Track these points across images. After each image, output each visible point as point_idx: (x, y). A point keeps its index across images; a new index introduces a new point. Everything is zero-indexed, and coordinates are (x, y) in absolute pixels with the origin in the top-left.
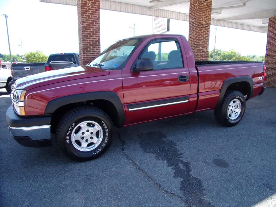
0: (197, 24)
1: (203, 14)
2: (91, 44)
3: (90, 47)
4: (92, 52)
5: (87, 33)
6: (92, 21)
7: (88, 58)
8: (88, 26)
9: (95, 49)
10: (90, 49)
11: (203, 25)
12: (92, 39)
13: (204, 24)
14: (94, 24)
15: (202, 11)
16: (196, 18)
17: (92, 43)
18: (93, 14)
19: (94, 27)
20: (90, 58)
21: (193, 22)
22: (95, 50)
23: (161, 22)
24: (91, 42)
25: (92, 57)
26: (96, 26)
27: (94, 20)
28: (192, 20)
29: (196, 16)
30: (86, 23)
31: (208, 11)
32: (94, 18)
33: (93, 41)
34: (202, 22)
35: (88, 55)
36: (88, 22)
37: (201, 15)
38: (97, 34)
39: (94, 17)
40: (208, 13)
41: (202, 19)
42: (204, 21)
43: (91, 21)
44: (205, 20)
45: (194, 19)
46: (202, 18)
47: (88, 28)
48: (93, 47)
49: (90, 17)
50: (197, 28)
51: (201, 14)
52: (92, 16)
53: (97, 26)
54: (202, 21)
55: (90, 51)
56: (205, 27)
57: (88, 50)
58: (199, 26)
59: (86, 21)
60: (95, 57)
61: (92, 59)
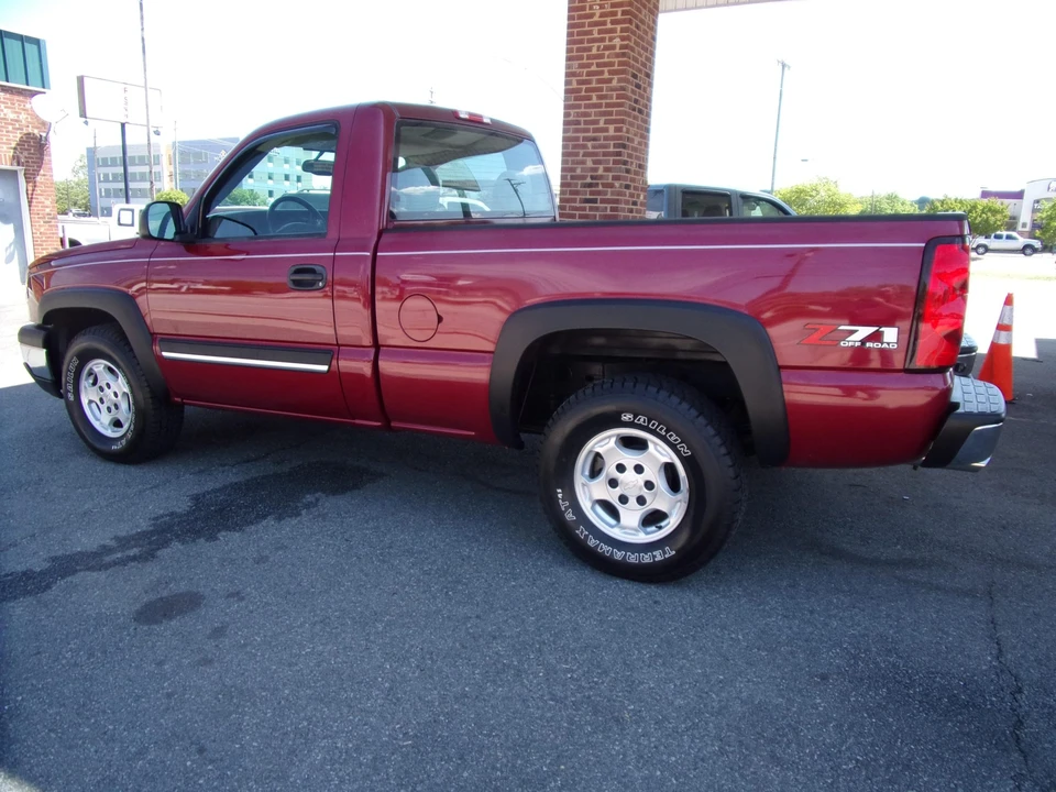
2: (591, 150)
3: (583, 163)
4: (589, 180)
5: (578, 113)
6: (598, 65)
7: (574, 201)
8: (584, 87)
9: (601, 167)
10: (583, 170)
12: (595, 130)
14: (606, 75)
17: (594, 147)
18: (602, 40)
19: (604, 86)
20: (581, 202)
22: (600, 172)
24: (589, 144)
25: (588, 197)
27: (606, 60)
30: (579, 75)
32: (607, 53)
33: (594, 139)
35: (577, 193)
36: (585, 70)
39: (606, 48)
43: (594, 68)
47: (583, 93)
48: (595, 162)
49: (594, 51)
52: (599, 48)
53: (614, 83)
55: (584, 177)
57: (579, 172)
59: (578, 71)
60: (599, 197)
61: (587, 205)
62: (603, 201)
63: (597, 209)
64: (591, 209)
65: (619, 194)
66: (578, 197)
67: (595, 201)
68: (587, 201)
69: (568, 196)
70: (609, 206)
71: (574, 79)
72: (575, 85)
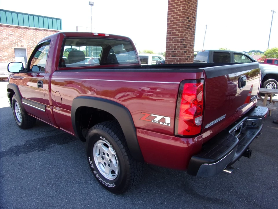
3: (172, 45)
4: (173, 50)
5: (170, 30)
7: (169, 56)
8: (172, 22)
9: (177, 46)
10: (172, 47)
12: (175, 35)
14: (178, 18)
17: (175, 40)
18: (177, 8)
20: (171, 57)
22: (176, 48)
24: (174, 39)
25: (173, 55)
27: (178, 14)
32: (179, 11)
39: (179, 10)
43: (175, 16)
47: (172, 24)
48: (175, 45)
49: (175, 11)
53: (181, 20)
55: (172, 49)
57: (171, 48)
59: (171, 17)
62: (177, 56)
63: (175, 59)
64: (174, 59)
65: (182, 54)
66: (171, 55)
67: (175, 56)
68: (173, 56)
69: (168, 55)
70: (179, 58)
71: (170, 20)
72: (170, 22)
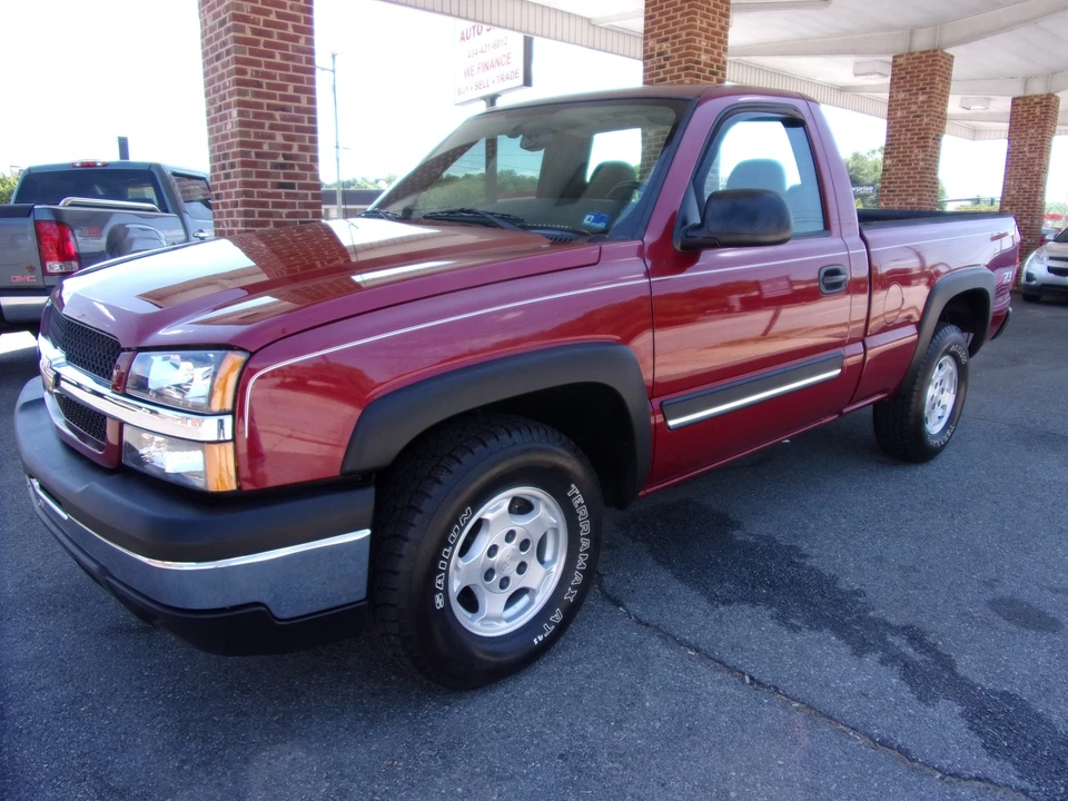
0: (680, 63)
1: (702, 22)
2: (279, 122)
3: (272, 137)
4: (281, 160)
5: (257, 72)
6: (279, 15)
7: (264, 185)
8: (262, 39)
9: (295, 145)
10: (271, 146)
11: (702, 66)
12: (282, 98)
13: (706, 65)
14: (290, 31)
15: (699, 11)
16: (675, 37)
17: (283, 119)
19: (290, 43)
20: (273, 187)
21: (659, 54)
22: (295, 151)
23: (495, 46)
24: (277, 114)
25: (282, 180)
26: (296, 39)
27: (288, 11)
28: (657, 46)
29: (674, 30)
30: (254, 22)
31: (718, 10)
33: (283, 109)
34: (699, 56)
35: (267, 175)
36: (262, 18)
37: (695, 27)
38: (300, 80)
40: (719, 21)
41: (700, 41)
42: (707, 51)
43: (273, 17)
44: (709, 48)
45: (666, 40)
46: (698, 39)
47: (261, 47)
48: (286, 138)
50: (679, 77)
51: (695, 20)
53: (302, 43)
54: (699, 49)
55: (274, 156)
56: (707, 74)
57: (266, 148)
58: (687, 68)
59: (253, 16)
60: (296, 182)
61: (283, 191)
63: (295, 196)
64: (288, 196)
66: (269, 181)
67: (292, 186)
68: (281, 186)
69: (252, 179)
70: (309, 192)
71: (249, 26)
72: (247, 34)
